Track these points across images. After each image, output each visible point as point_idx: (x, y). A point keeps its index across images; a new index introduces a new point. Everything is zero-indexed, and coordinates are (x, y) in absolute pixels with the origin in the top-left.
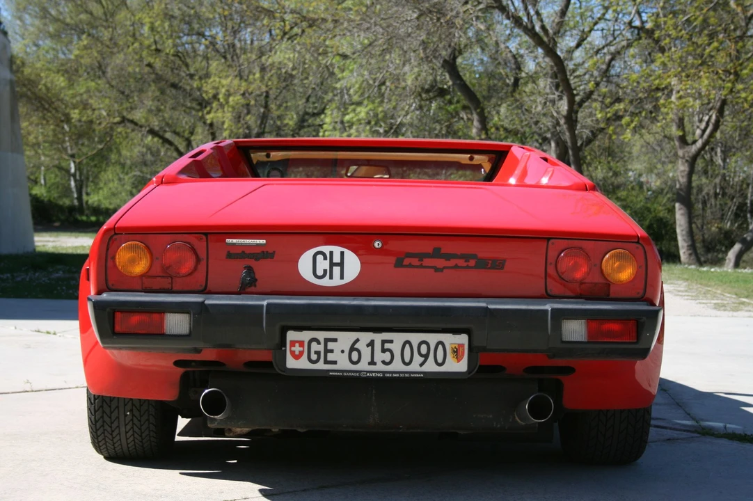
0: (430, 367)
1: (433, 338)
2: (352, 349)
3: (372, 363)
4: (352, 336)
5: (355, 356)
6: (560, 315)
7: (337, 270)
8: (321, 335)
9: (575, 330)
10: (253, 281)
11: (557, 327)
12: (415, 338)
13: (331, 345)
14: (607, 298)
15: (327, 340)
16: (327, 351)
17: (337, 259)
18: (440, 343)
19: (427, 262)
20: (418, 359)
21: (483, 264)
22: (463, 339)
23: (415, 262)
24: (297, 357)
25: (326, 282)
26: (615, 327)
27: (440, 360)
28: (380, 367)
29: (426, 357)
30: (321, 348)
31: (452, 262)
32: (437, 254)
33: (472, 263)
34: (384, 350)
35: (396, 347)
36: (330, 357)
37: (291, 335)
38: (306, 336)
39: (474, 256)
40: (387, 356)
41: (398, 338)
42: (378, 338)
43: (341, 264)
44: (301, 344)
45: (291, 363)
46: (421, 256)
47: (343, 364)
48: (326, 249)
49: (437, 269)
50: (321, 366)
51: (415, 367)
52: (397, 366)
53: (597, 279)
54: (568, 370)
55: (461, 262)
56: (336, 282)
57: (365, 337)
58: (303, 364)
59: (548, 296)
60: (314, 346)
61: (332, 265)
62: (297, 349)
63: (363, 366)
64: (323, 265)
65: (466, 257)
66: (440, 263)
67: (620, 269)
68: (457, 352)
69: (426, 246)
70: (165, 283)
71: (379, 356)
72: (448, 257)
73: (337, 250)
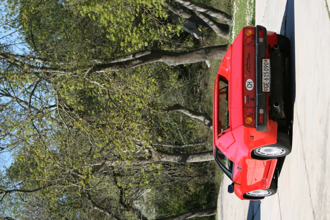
0: (269, 66)
1: (263, 65)
2: (266, 79)
3: (268, 76)
4: (263, 80)
5: (267, 79)
6: (258, 42)
7: (250, 83)
8: (263, 85)
9: (261, 40)
10: (253, 99)
11: (261, 43)
12: (263, 68)
13: (265, 83)
14: (255, 35)
15: (264, 84)
16: (266, 84)
17: (248, 83)
18: (264, 64)
19: (249, 67)
20: (267, 68)
21: (249, 57)
22: (263, 60)
23: (249, 69)
24: (267, 90)
25: (253, 85)
26: (260, 33)
27: (267, 64)
28: (269, 75)
29: (267, 66)
30: (266, 85)
31: (249, 62)
32: (247, 65)
33: (249, 59)
34: (266, 74)
35: (265, 72)
36: (267, 83)
37: (263, 91)
38: (263, 88)
39: (247, 58)
40: (267, 73)
41: (263, 71)
42: (263, 75)
43: (249, 82)
44: (265, 89)
45: (269, 91)
46: (248, 68)
47: (269, 81)
48: (246, 85)
49: (250, 65)
50: (269, 85)
51: (269, 68)
52: (269, 71)
53: (251, 37)
54: (269, 45)
55: (249, 61)
56: (253, 83)
57: (263, 77)
58: (269, 89)
59: (255, 45)
60: (265, 86)
61: (249, 84)
62: (266, 90)
63: (269, 77)
64: (249, 86)
65: (248, 60)
66: (249, 65)
67: (249, 32)
68: (266, 61)
69: (245, 67)
70: (254, 115)
71: (267, 74)
72: (248, 63)
73: (247, 83)
